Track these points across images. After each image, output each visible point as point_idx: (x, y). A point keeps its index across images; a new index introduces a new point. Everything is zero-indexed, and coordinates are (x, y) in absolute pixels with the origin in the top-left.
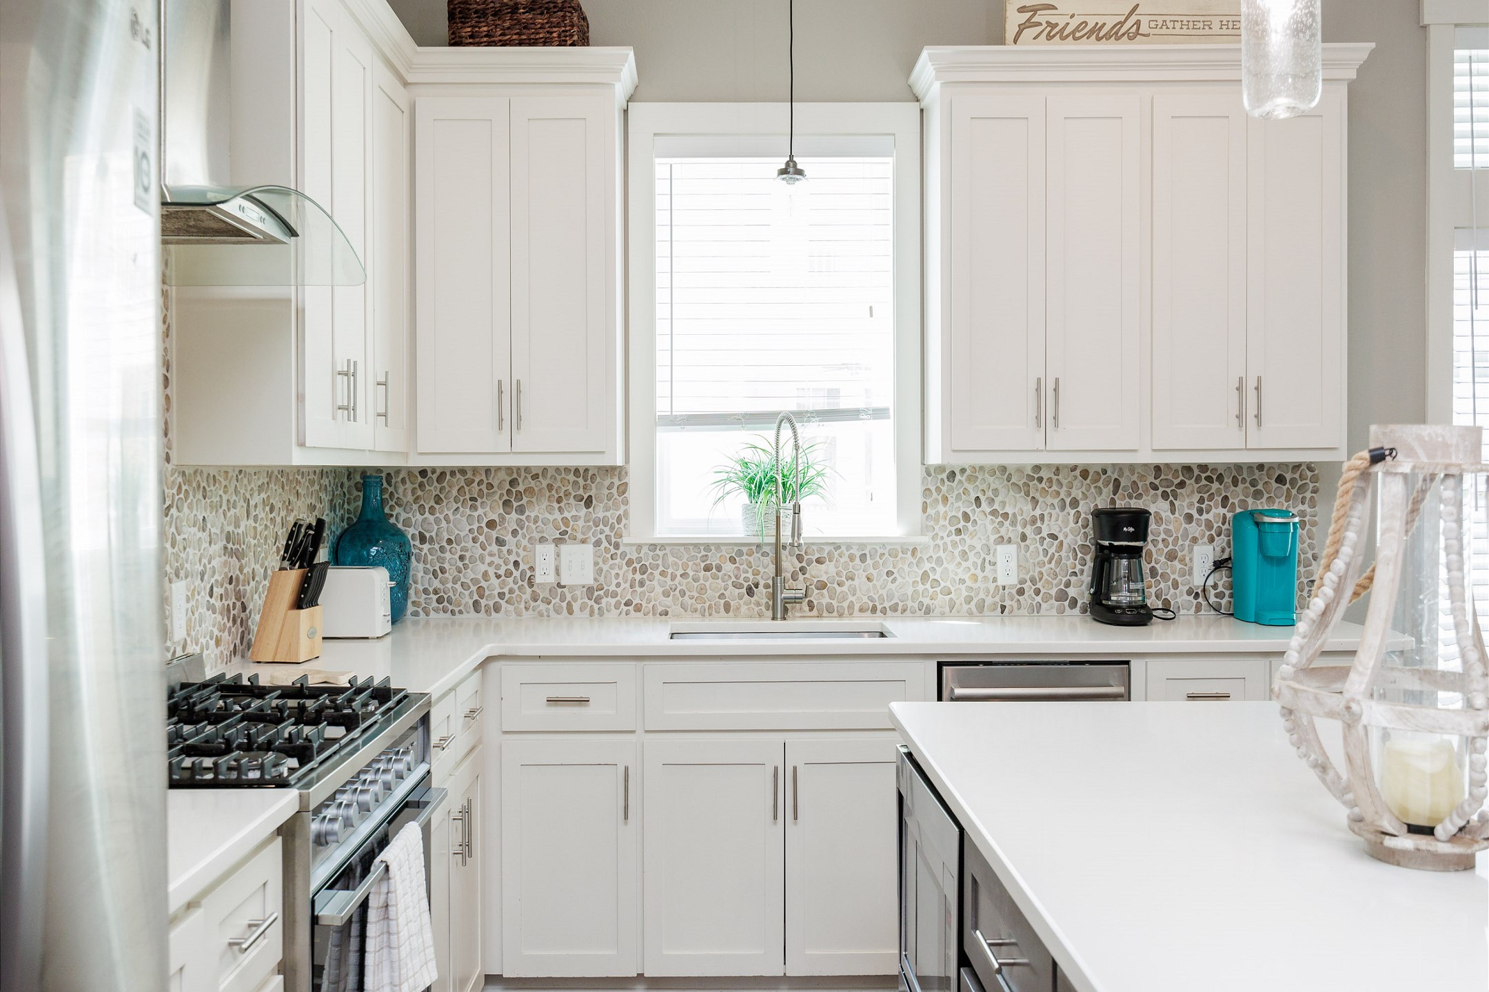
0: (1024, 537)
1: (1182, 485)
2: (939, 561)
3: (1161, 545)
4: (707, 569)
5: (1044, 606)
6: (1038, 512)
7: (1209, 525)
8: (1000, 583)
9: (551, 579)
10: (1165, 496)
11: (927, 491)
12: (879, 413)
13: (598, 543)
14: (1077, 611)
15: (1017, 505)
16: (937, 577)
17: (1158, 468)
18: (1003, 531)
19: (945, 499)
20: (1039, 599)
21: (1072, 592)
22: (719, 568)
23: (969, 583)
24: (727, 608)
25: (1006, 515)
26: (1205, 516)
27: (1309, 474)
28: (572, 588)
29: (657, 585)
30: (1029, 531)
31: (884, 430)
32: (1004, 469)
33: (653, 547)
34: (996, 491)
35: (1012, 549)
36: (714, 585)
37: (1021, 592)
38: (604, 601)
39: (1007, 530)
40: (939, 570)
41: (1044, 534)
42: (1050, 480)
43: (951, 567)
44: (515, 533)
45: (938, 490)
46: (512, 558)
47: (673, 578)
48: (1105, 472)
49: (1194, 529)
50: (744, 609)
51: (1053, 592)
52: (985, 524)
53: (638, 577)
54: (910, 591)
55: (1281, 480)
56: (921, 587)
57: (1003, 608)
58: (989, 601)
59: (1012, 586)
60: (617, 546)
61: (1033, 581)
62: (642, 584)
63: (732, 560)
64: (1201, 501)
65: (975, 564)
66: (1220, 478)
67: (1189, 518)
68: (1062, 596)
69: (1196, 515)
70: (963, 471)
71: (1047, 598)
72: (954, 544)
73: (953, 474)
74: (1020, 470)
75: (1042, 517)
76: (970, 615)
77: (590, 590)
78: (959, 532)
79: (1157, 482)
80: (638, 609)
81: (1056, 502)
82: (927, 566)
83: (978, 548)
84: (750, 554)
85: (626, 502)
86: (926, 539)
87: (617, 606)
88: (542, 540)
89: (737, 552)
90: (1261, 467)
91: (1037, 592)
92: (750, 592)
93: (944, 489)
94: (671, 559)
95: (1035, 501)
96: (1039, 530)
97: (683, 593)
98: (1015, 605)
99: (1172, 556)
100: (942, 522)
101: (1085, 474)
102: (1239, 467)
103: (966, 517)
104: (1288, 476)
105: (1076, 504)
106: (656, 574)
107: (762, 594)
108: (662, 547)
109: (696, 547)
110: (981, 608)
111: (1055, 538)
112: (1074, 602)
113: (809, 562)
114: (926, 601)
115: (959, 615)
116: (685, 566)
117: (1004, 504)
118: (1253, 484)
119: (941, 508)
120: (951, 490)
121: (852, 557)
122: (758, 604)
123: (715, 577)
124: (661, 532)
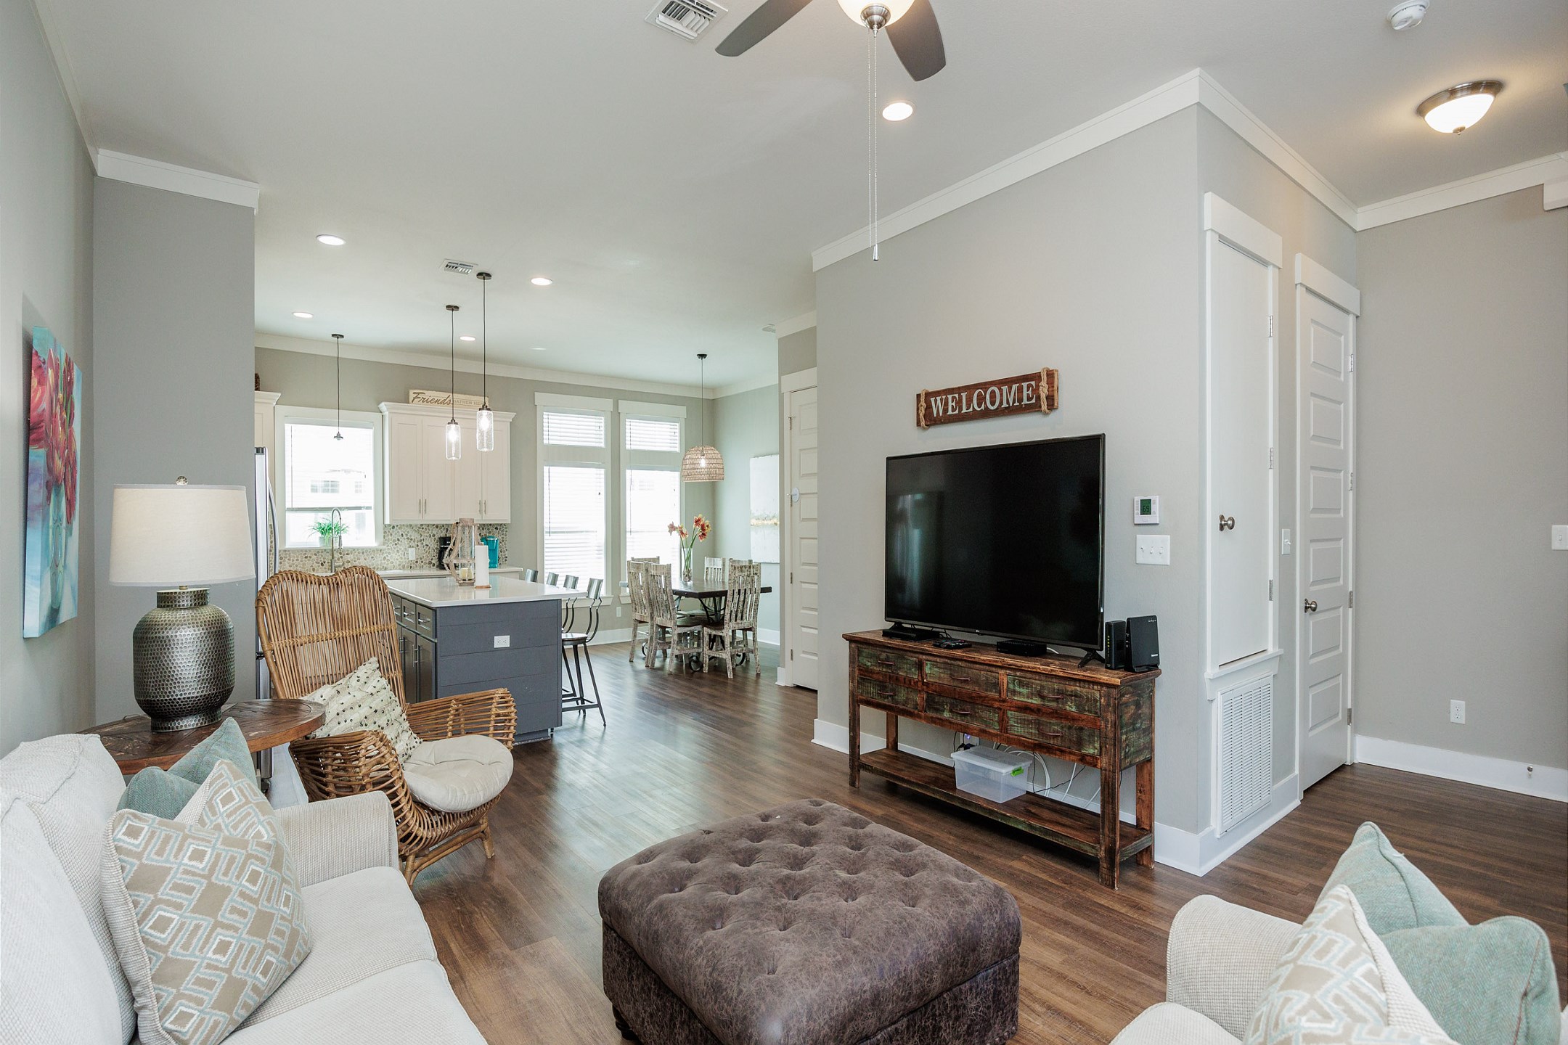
0: (418, 546)
2: (389, 553)
4: (306, 557)
5: (424, 566)
6: (422, 538)
8: (410, 559)
11: (385, 532)
12: (368, 508)
14: (435, 567)
15: (414, 535)
16: (389, 558)
18: (410, 544)
19: (391, 535)
20: (423, 564)
21: (433, 562)
22: (310, 557)
23: (399, 560)
24: (314, 570)
25: (412, 539)
27: (504, 527)
29: (287, 563)
30: (419, 544)
31: (372, 512)
32: (411, 525)
33: (285, 551)
34: (408, 532)
35: (414, 549)
36: (308, 563)
37: (417, 562)
39: (412, 543)
40: (389, 556)
41: (424, 544)
42: (426, 529)
43: (393, 555)
45: (389, 532)
47: (293, 561)
48: (443, 526)
50: (320, 570)
51: (427, 562)
52: (405, 542)
54: (379, 562)
55: (496, 528)
56: (383, 561)
57: (411, 567)
58: (406, 565)
59: (414, 560)
61: (421, 559)
63: (315, 554)
65: (401, 554)
68: (430, 563)
70: (397, 526)
71: (425, 563)
72: (395, 548)
73: (394, 527)
74: (416, 525)
76: (400, 569)
78: (396, 544)
81: (427, 535)
82: (385, 555)
83: (404, 549)
84: (322, 552)
86: (385, 547)
89: (317, 552)
90: (490, 525)
91: (422, 562)
92: (322, 564)
93: (391, 531)
94: (292, 555)
95: (421, 535)
96: (422, 543)
98: (415, 566)
100: (390, 541)
101: (437, 527)
102: (483, 525)
103: (398, 540)
104: (499, 528)
105: (434, 536)
106: (286, 559)
107: (326, 565)
108: (289, 551)
109: (302, 551)
110: (404, 567)
111: (427, 545)
112: (434, 565)
113: (344, 555)
114: (385, 566)
115: (396, 569)
116: (297, 557)
117: (411, 536)
118: (488, 529)
119: (390, 537)
120: (393, 532)
121: (359, 553)
122: (325, 568)
123: (309, 560)
124: (288, 546)
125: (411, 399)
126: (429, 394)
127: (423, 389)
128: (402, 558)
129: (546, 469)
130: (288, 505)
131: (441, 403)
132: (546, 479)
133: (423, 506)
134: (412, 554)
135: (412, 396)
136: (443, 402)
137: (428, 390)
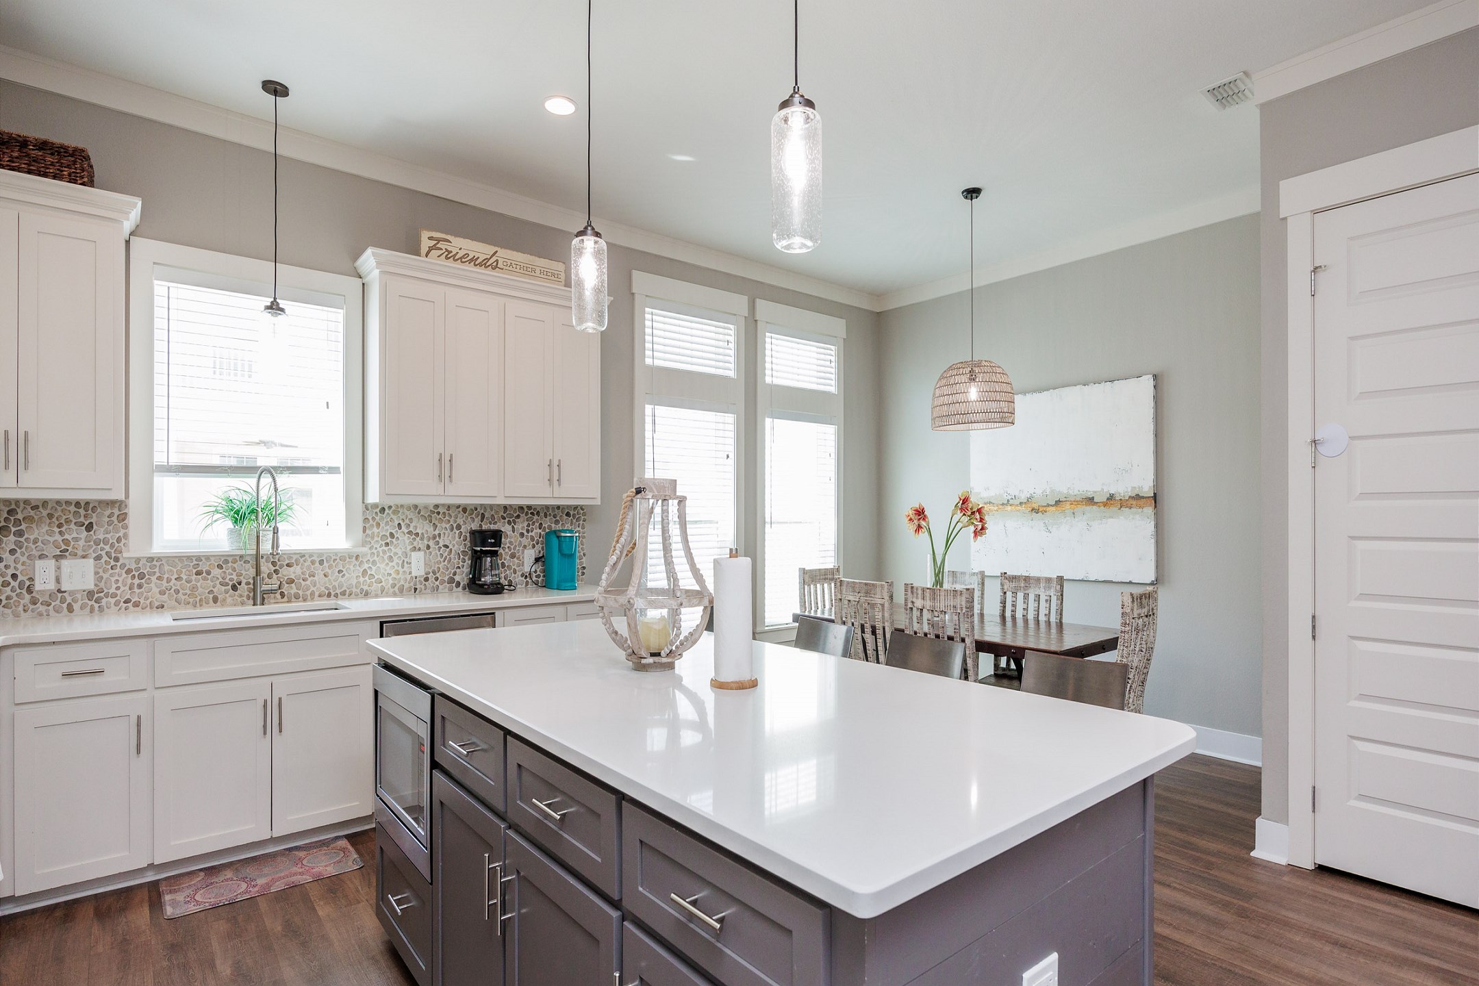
0: (428, 547)
1: (518, 517)
2: (374, 563)
3: (507, 550)
4: (198, 573)
5: (441, 587)
6: (437, 532)
7: (532, 538)
8: (413, 575)
9: (52, 586)
10: (509, 523)
11: (366, 520)
12: (333, 470)
13: (98, 558)
14: (460, 589)
15: (423, 527)
16: (373, 573)
17: (505, 508)
18: (415, 544)
19: (378, 525)
20: (437, 583)
21: (457, 578)
22: (208, 573)
23: (394, 575)
24: (215, 600)
25: (417, 534)
26: (530, 534)
27: (582, 512)
28: (72, 593)
29: (154, 587)
30: (431, 543)
31: (338, 480)
32: (416, 507)
33: (150, 559)
34: (411, 520)
35: (421, 554)
36: (203, 585)
37: (426, 579)
38: (104, 601)
39: (418, 543)
40: (374, 568)
41: (441, 545)
42: (444, 513)
43: (382, 566)
44: (12, 552)
45: (373, 519)
46: (10, 572)
47: (169, 581)
48: (476, 509)
49: (525, 541)
50: (229, 600)
51: (446, 579)
52: (404, 540)
53: (136, 581)
54: (354, 582)
55: (568, 514)
56: (362, 579)
57: (416, 589)
58: (407, 585)
59: (420, 576)
60: (117, 559)
61: (434, 573)
62: (140, 586)
63: (220, 567)
64: (529, 525)
65: (398, 564)
66: (538, 513)
67: (522, 535)
68: (451, 581)
69: (526, 534)
70: (390, 507)
71: (443, 582)
72: (384, 552)
73: (383, 510)
74: (426, 508)
75: (439, 535)
76: (395, 595)
77: (90, 594)
78: (387, 544)
79: (505, 515)
80: (136, 605)
81: (448, 526)
82: (366, 566)
83: (400, 554)
84: (235, 562)
85: (125, 527)
86: (366, 549)
87: (117, 604)
88: (41, 557)
89: (223, 561)
90: (558, 507)
91: (437, 579)
92: (234, 588)
93: (378, 518)
94: (166, 568)
95: (435, 526)
96: (438, 543)
97: (177, 592)
98: (423, 587)
99: (513, 556)
100: (376, 539)
101: (465, 510)
102: (547, 507)
103: (392, 535)
104: (572, 513)
105: (459, 527)
106: (154, 578)
107: (244, 589)
108: (159, 559)
109: (189, 558)
110: (401, 590)
111: (446, 546)
112: (458, 584)
113: (281, 566)
114: (365, 588)
115: (388, 595)
116: (179, 572)
117: (416, 527)
118: (555, 516)
119: (375, 530)
120: (382, 519)
121: (313, 562)
122: (241, 596)
123: (205, 579)
124: (158, 548)
125: (424, 250)
126: (460, 244)
127: (447, 233)
128: (397, 572)
129: (648, 409)
130: (159, 458)
131: (480, 265)
132: (649, 426)
133: (445, 467)
134: (418, 564)
135: (425, 244)
136: (484, 264)
137: (457, 235)
